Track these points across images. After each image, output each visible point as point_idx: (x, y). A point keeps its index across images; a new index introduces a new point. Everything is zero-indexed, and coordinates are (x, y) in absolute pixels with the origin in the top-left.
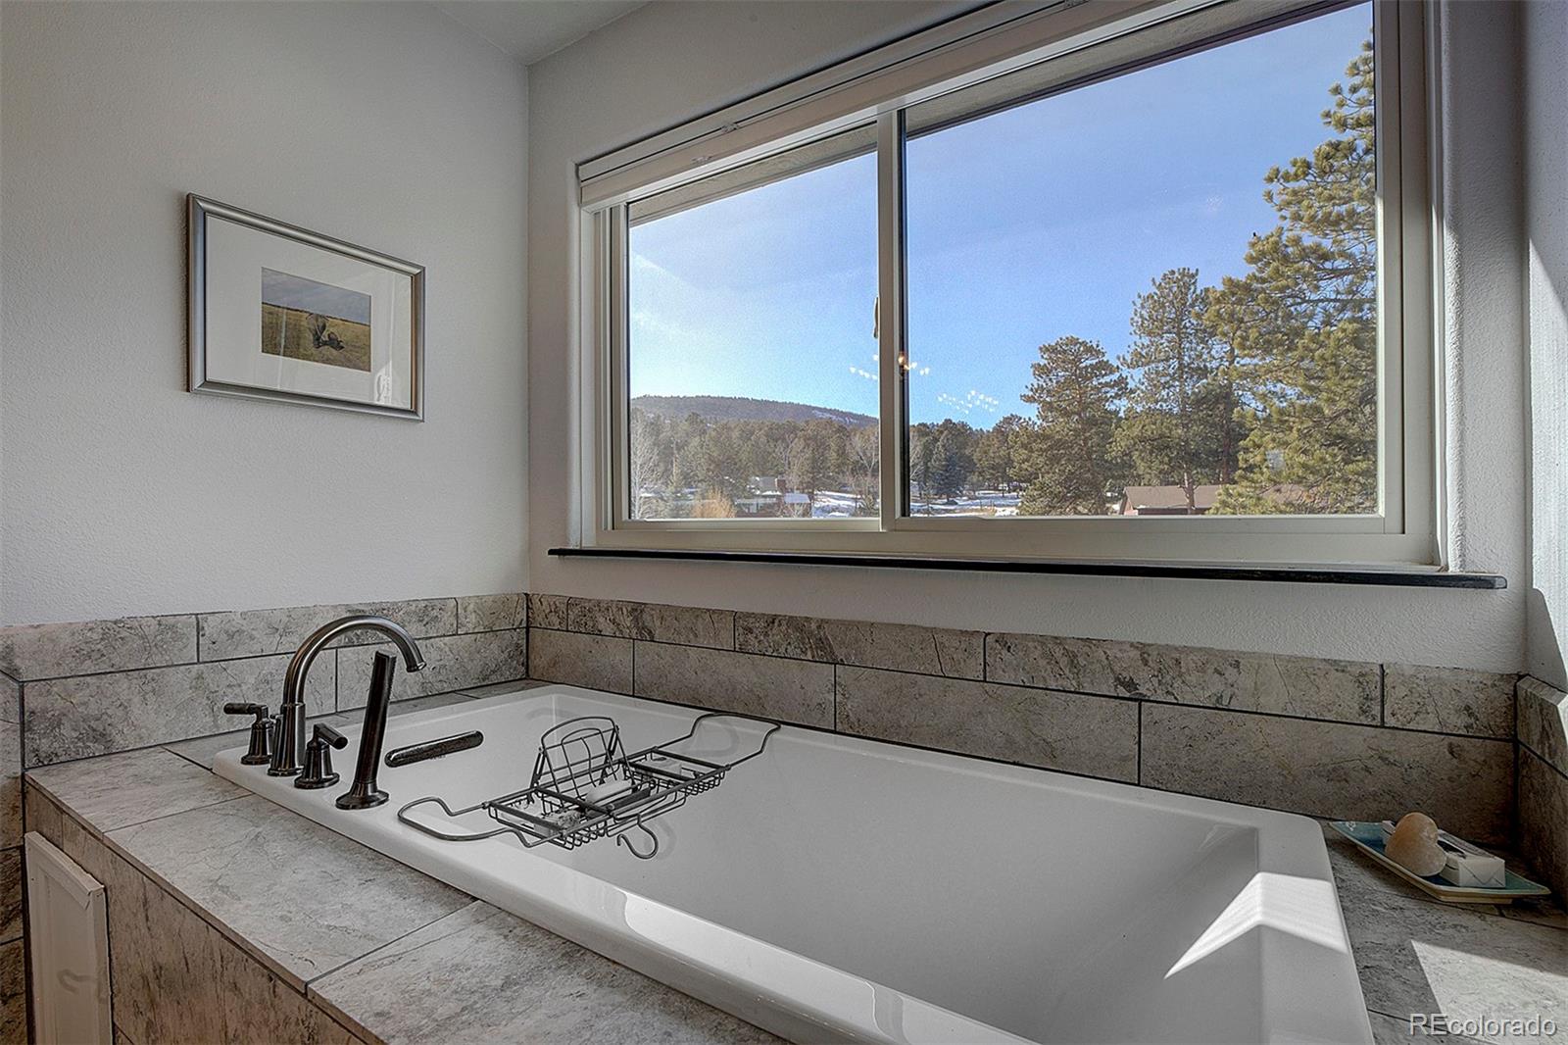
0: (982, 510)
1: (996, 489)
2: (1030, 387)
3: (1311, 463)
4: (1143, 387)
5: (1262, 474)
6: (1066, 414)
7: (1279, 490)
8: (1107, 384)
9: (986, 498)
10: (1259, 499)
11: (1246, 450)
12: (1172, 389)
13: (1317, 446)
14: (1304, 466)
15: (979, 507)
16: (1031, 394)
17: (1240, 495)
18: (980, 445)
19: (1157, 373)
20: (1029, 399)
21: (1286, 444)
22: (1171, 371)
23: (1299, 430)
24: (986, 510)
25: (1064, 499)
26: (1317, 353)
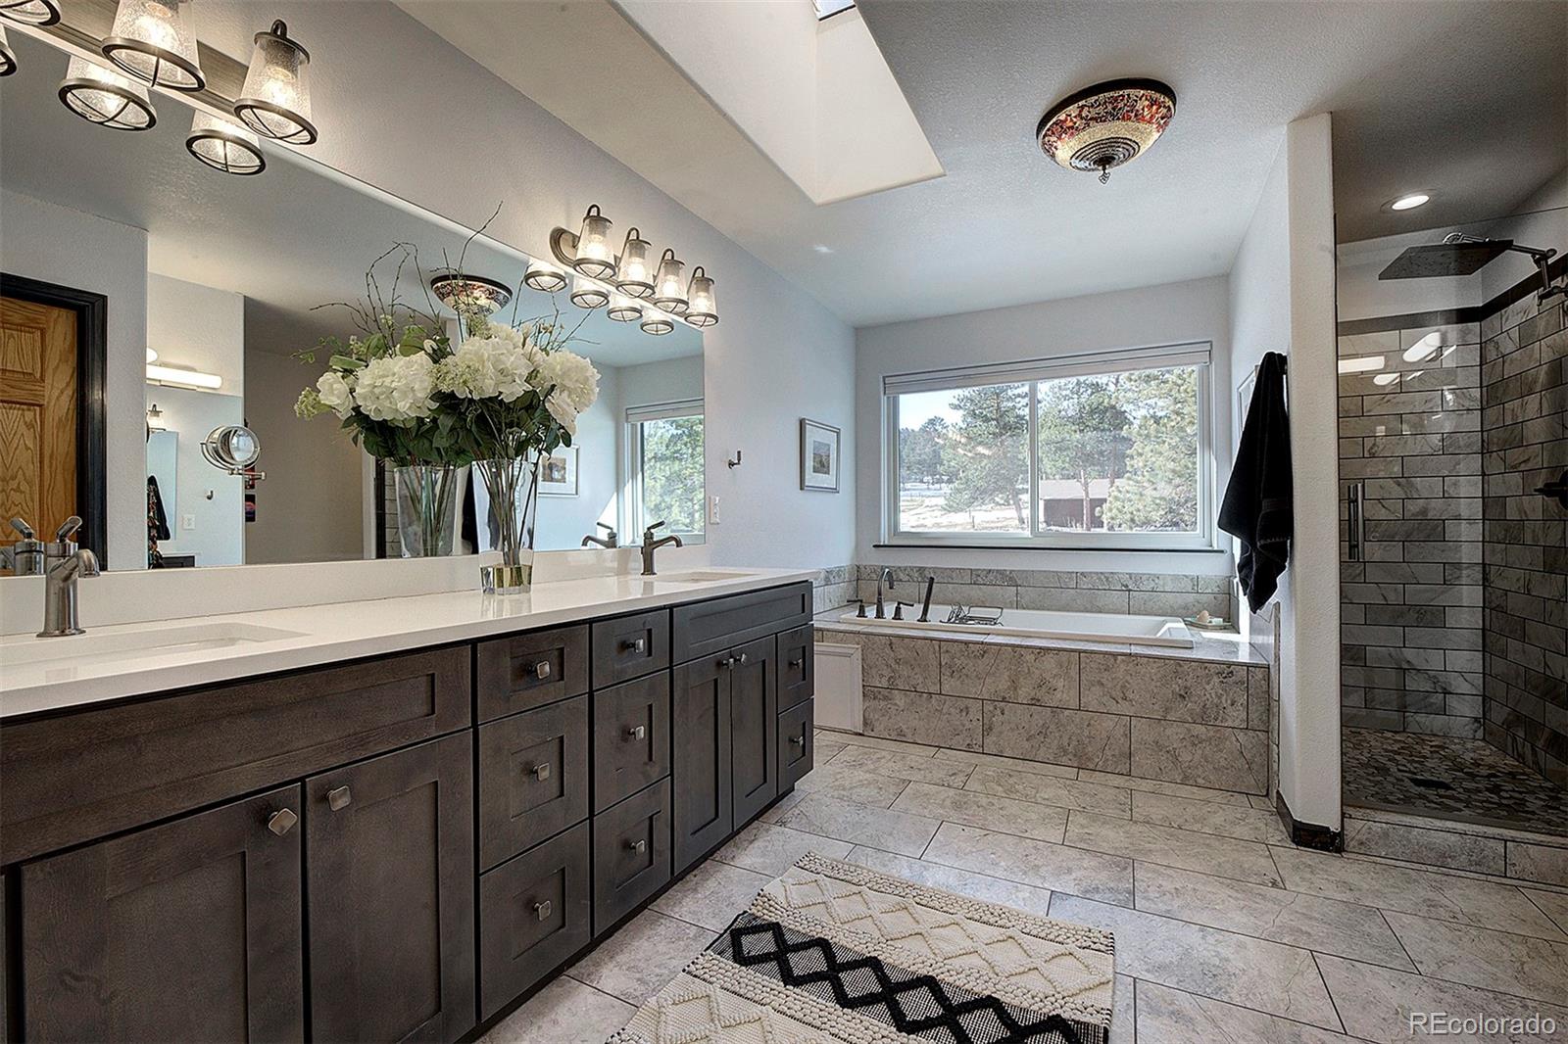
0: (912, 500)
1: (922, 481)
2: (957, 397)
3: (1178, 469)
4: (1048, 399)
5: (1144, 476)
6: (986, 420)
7: (1155, 489)
8: (1019, 396)
9: (914, 490)
10: (1141, 495)
11: (1132, 457)
12: (1071, 400)
13: (1182, 455)
14: (1174, 471)
15: (909, 498)
16: (957, 403)
17: (1128, 492)
18: (909, 443)
19: (1060, 387)
20: (957, 407)
21: (1161, 453)
22: (1071, 386)
23: (1169, 444)
24: (915, 501)
25: (984, 492)
26: (1182, 388)
